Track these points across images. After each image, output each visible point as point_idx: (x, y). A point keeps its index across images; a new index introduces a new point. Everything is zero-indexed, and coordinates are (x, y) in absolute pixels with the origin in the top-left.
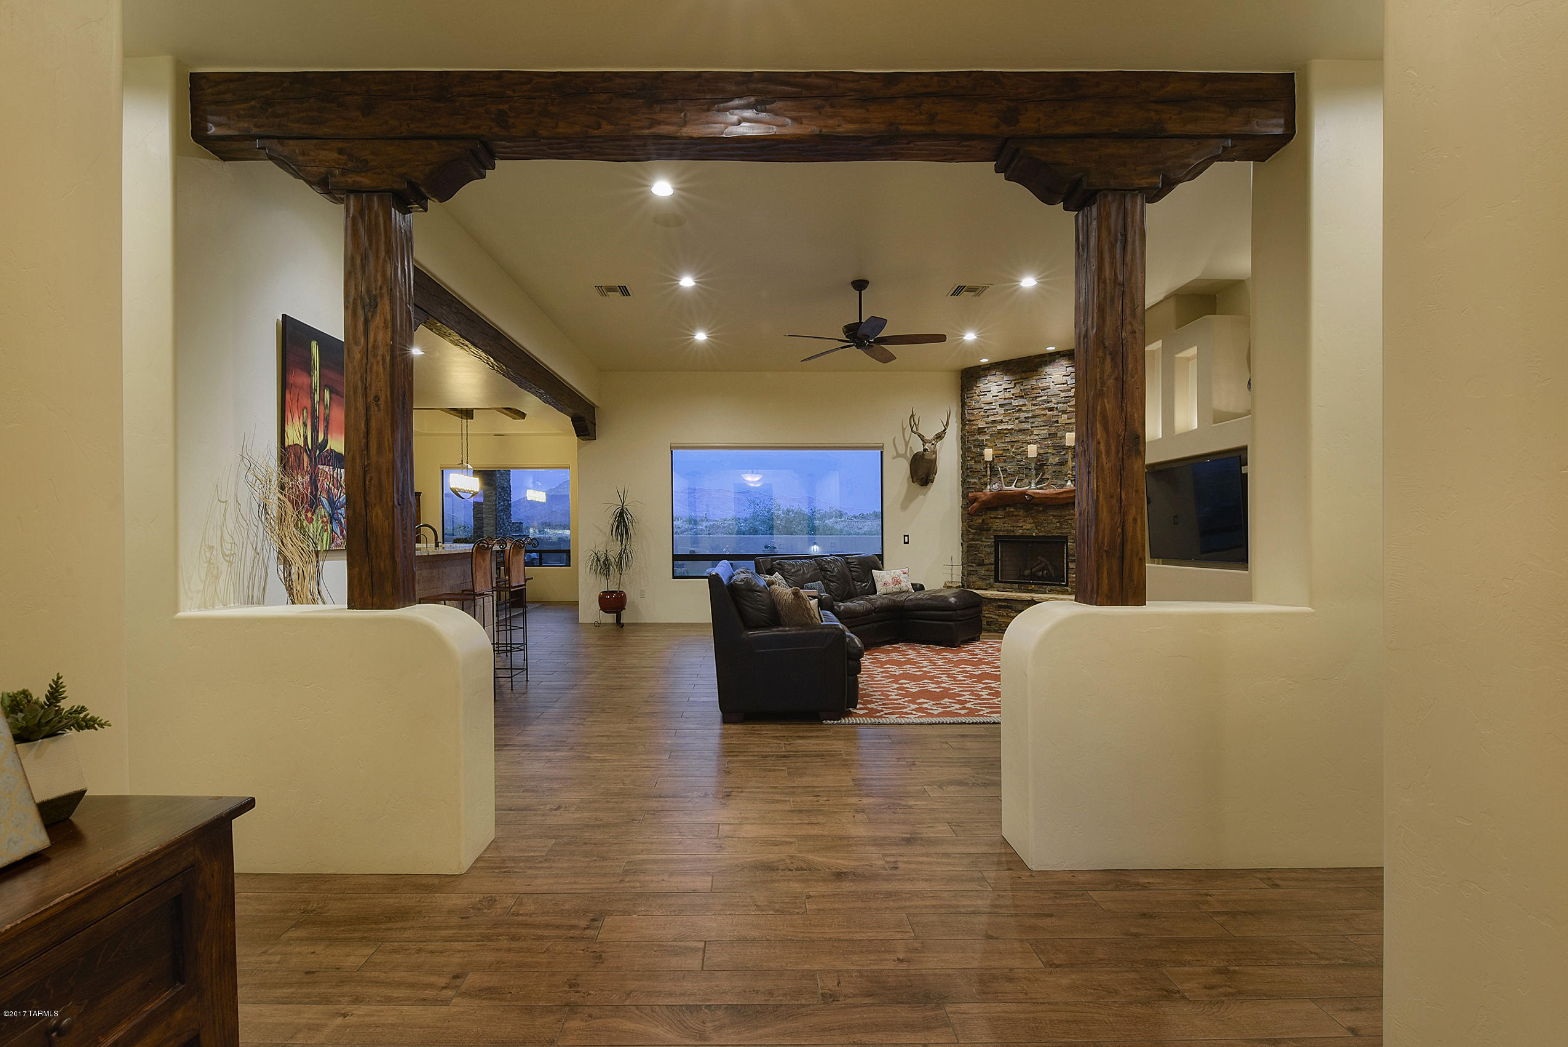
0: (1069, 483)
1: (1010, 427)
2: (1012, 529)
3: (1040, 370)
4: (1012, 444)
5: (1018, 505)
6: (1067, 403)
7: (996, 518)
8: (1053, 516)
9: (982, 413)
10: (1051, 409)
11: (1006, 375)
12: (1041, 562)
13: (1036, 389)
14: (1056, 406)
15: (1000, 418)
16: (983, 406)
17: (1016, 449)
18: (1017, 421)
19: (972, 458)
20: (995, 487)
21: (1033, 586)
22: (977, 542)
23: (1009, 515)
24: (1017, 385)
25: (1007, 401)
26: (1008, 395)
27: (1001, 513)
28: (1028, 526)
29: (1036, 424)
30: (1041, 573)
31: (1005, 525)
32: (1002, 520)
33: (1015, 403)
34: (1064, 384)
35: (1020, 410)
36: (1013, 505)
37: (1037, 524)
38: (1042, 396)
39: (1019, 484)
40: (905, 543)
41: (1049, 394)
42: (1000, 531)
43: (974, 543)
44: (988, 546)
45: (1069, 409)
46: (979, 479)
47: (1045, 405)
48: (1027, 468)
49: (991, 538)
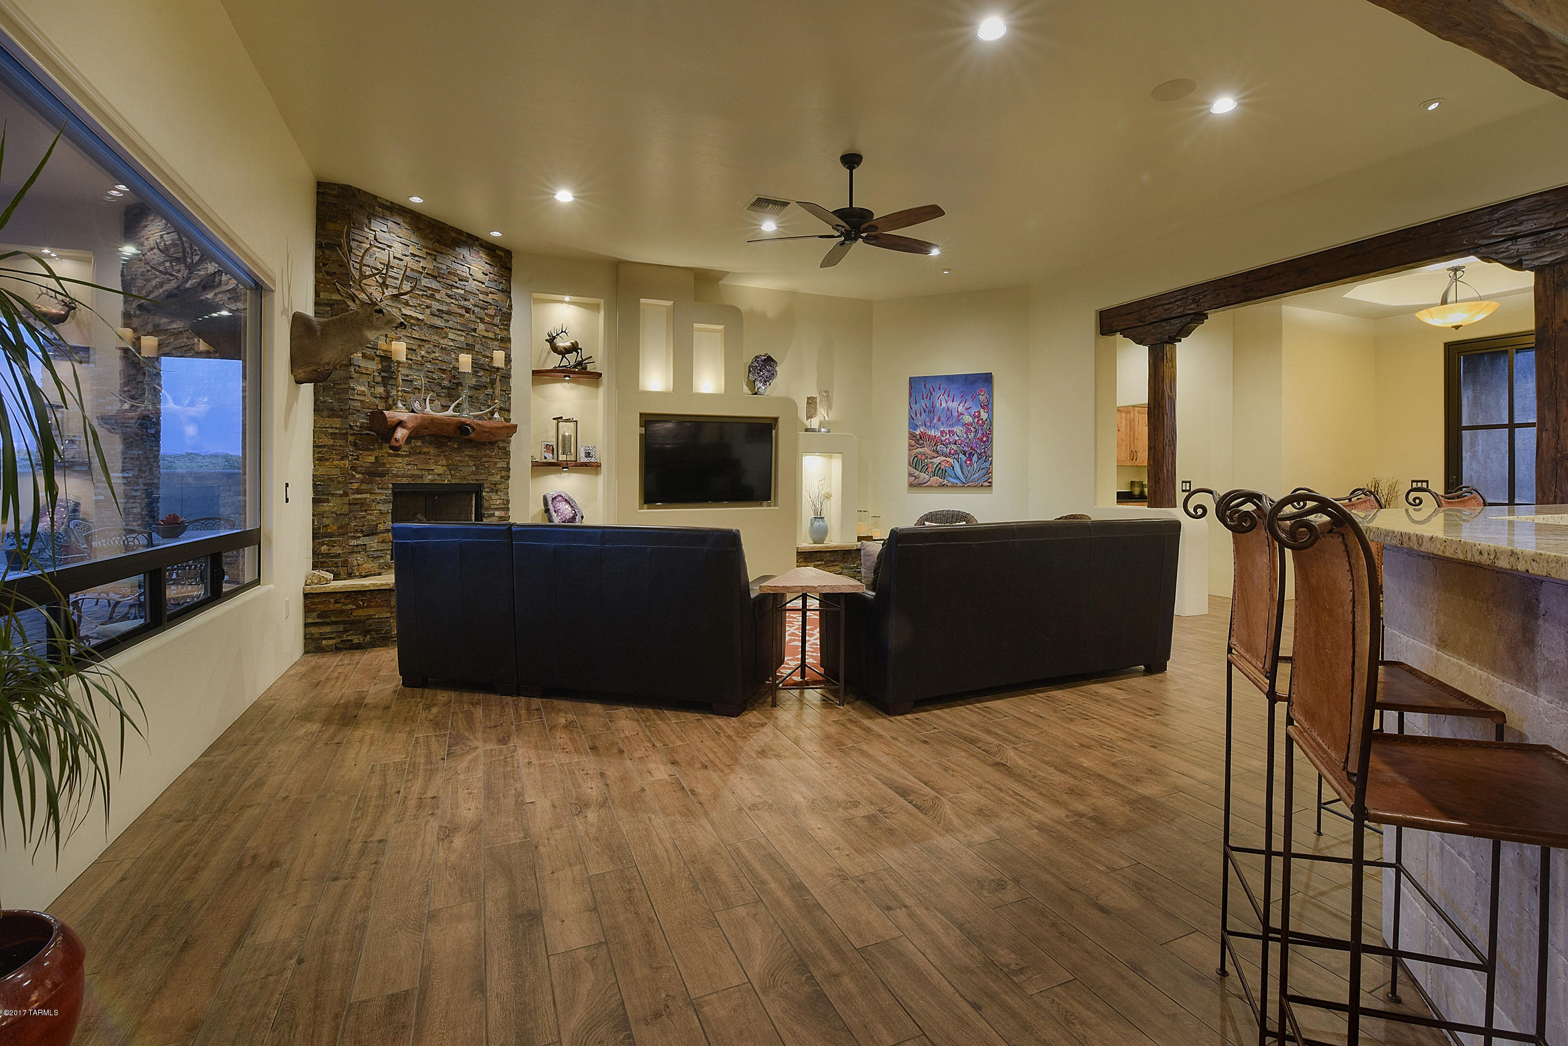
0: (497, 416)
1: (418, 316)
2: (419, 473)
6: (484, 309)
8: (470, 456)
10: (468, 310)
13: (453, 274)
14: (473, 308)
17: (427, 353)
18: (427, 311)
20: (418, 406)
22: (364, 496)
23: (415, 452)
24: (429, 257)
28: (440, 470)
29: (450, 324)
31: (409, 467)
32: (406, 459)
34: (482, 283)
35: (432, 296)
37: (450, 468)
38: (458, 288)
40: (286, 500)
41: (467, 288)
42: (402, 476)
43: (359, 496)
44: (385, 502)
45: (487, 319)
46: (370, 387)
47: (462, 303)
48: (439, 384)
49: (388, 488)
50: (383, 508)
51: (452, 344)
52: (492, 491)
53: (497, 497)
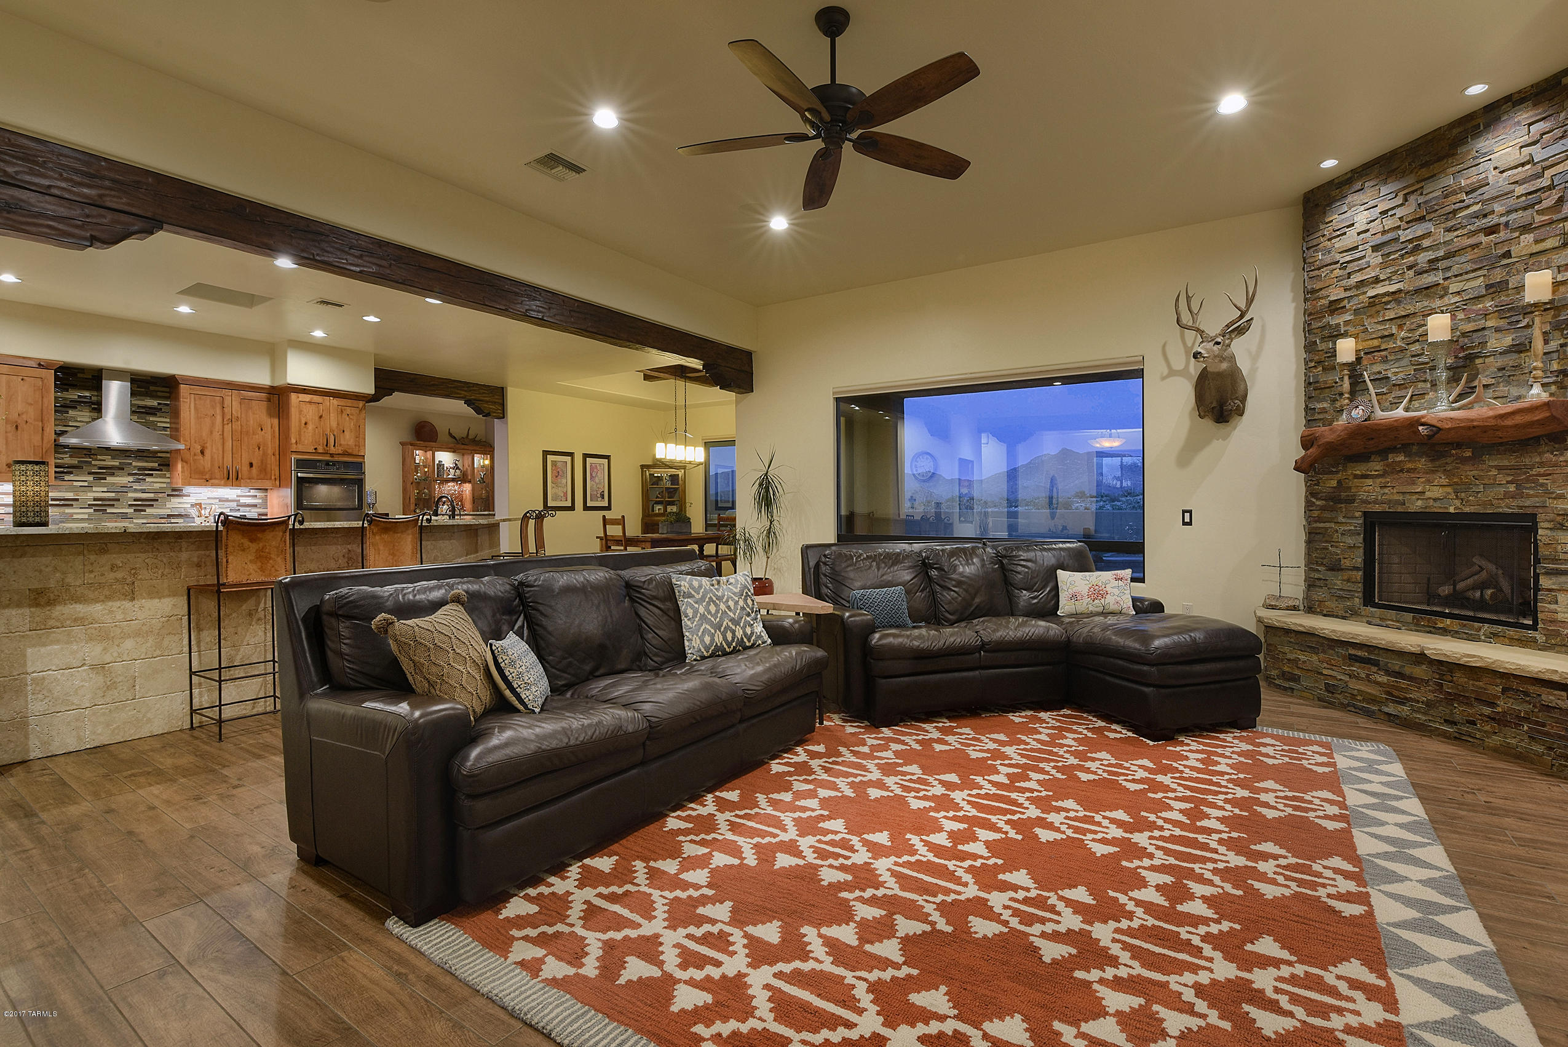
0: (1536, 390)
1: (1393, 288)
2: (1402, 498)
3: (1461, 150)
4: (1399, 322)
5: (1415, 448)
6: (1532, 206)
7: (1366, 477)
8: (1499, 468)
9: (1338, 272)
10: (1491, 230)
11: (1385, 183)
12: (1482, 569)
14: (1504, 219)
15: (1373, 274)
16: (1338, 257)
17: (1411, 330)
18: (1411, 273)
19: (1319, 362)
20: (1358, 413)
21: (1448, 621)
22: (1327, 525)
23: (1394, 470)
24: (1411, 198)
25: (1389, 236)
26: (1389, 223)
27: (1376, 466)
28: (1435, 492)
29: (1455, 270)
30: (1478, 594)
31: (1386, 491)
32: (1378, 481)
33: (1405, 235)
34: (1523, 165)
35: (1417, 249)
36: (1405, 448)
37: (1460, 488)
38: (1468, 207)
39: (1416, 404)
40: (1184, 524)
41: (1486, 197)
42: (1376, 502)
44: (1352, 533)
45: (1539, 219)
47: (1478, 225)
49: (1358, 518)
50: (1350, 541)
51: (1457, 299)
52: (1559, 526)
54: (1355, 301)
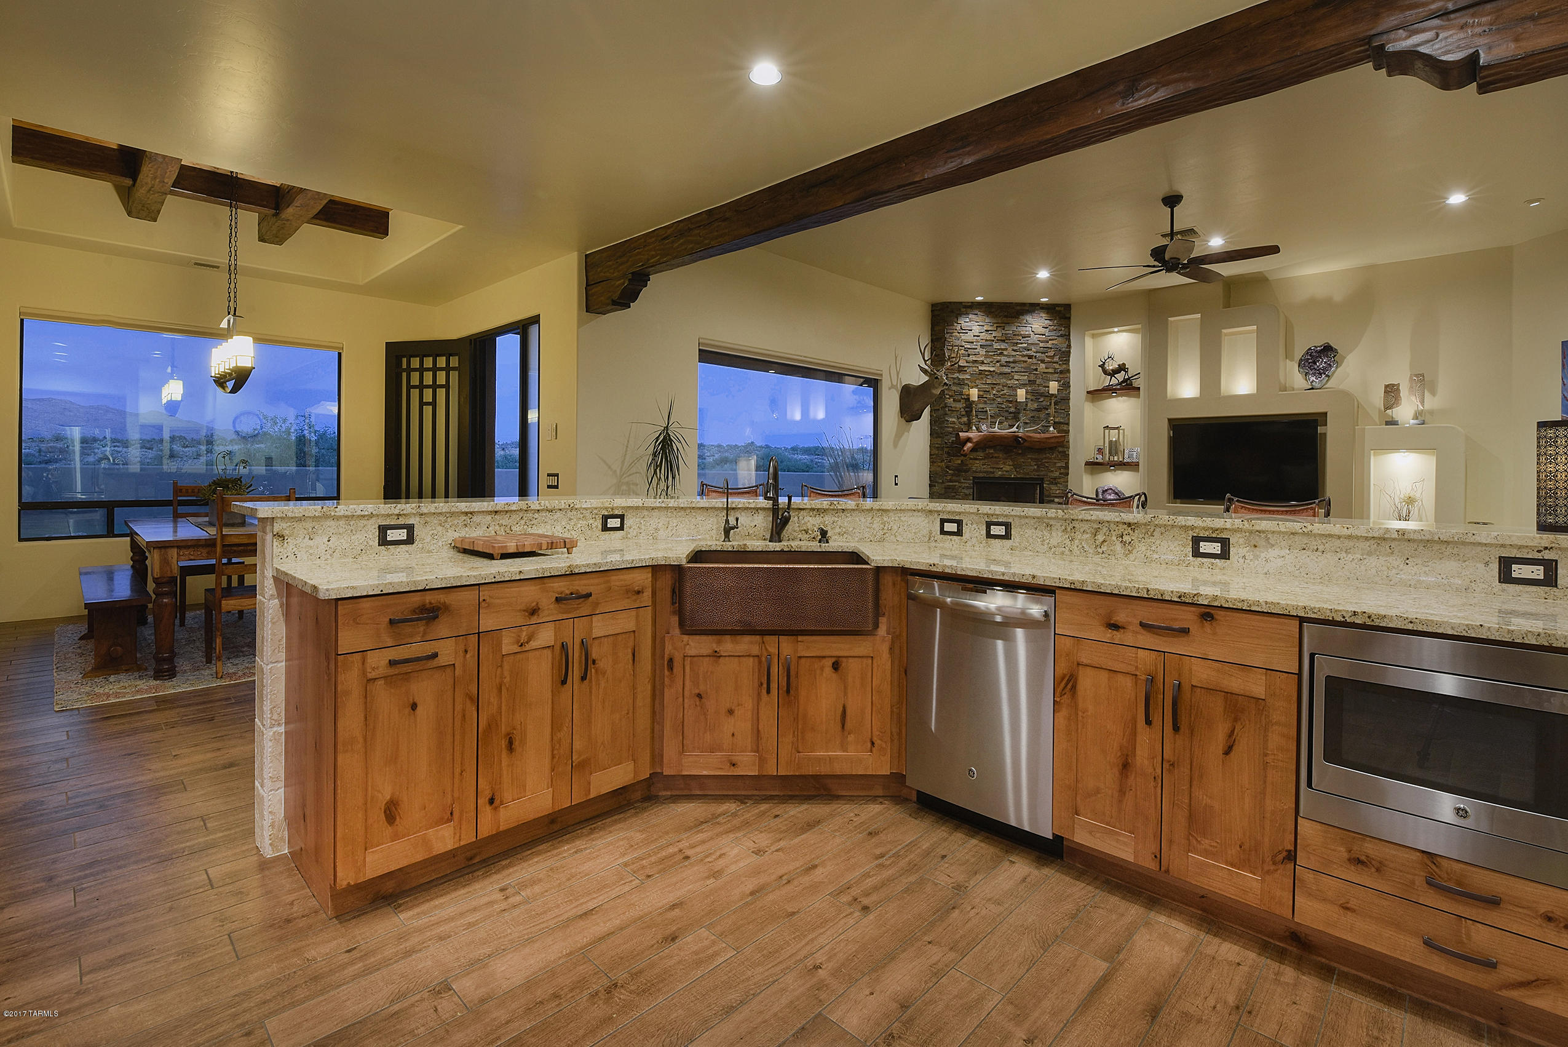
0: (1051, 429)
1: (991, 369)
2: (992, 470)
3: (1021, 317)
4: (992, 386)
5: (998, 447)
6: (1045, 353)
7: (976, 459)
8: (1032, 459)
9: (963, 352)
10: (1030, 357)
11: (988, 317)
13: (1018, 335)
14: (1035, 354)
15: (981, 359)
16: (964, 344)
17: (998, 391)
18: (998, 364)
19: (951, 396)
20: (984, 428)
22: (954, 484)
23: (990, 457)
24: (999, 329)
25: (989, 343)
26: (989, 337)
27: (987, 455)
28: (1008, 468)
29: (1016, 369)
31: (985, 467)
32: (982, 462)
33: (996, 346)
34: (1043, 335)
35: (1001, 354)
36: (993, 447)
37: (1016, 467)
38: (1022, 343)
40: (896, 484)
41: (1029, 342)
42: (980, 472)
43: (951, 484)
44: (968, 488)
45: (1047, 359)
46: (958, 418)
47: (1025, 353)
48: (1007, 411)
49: (970, 480)
50: (967, 492)
51: (1017, 382)
52: (1052, 483)
53: (1057, 488)
54: (971, 369)
